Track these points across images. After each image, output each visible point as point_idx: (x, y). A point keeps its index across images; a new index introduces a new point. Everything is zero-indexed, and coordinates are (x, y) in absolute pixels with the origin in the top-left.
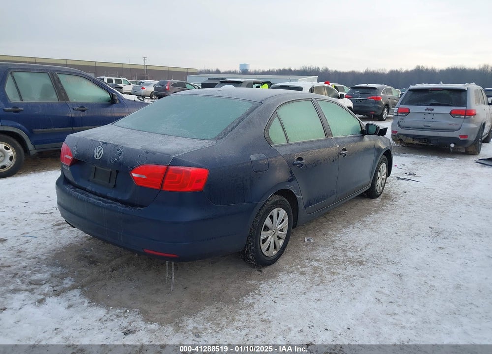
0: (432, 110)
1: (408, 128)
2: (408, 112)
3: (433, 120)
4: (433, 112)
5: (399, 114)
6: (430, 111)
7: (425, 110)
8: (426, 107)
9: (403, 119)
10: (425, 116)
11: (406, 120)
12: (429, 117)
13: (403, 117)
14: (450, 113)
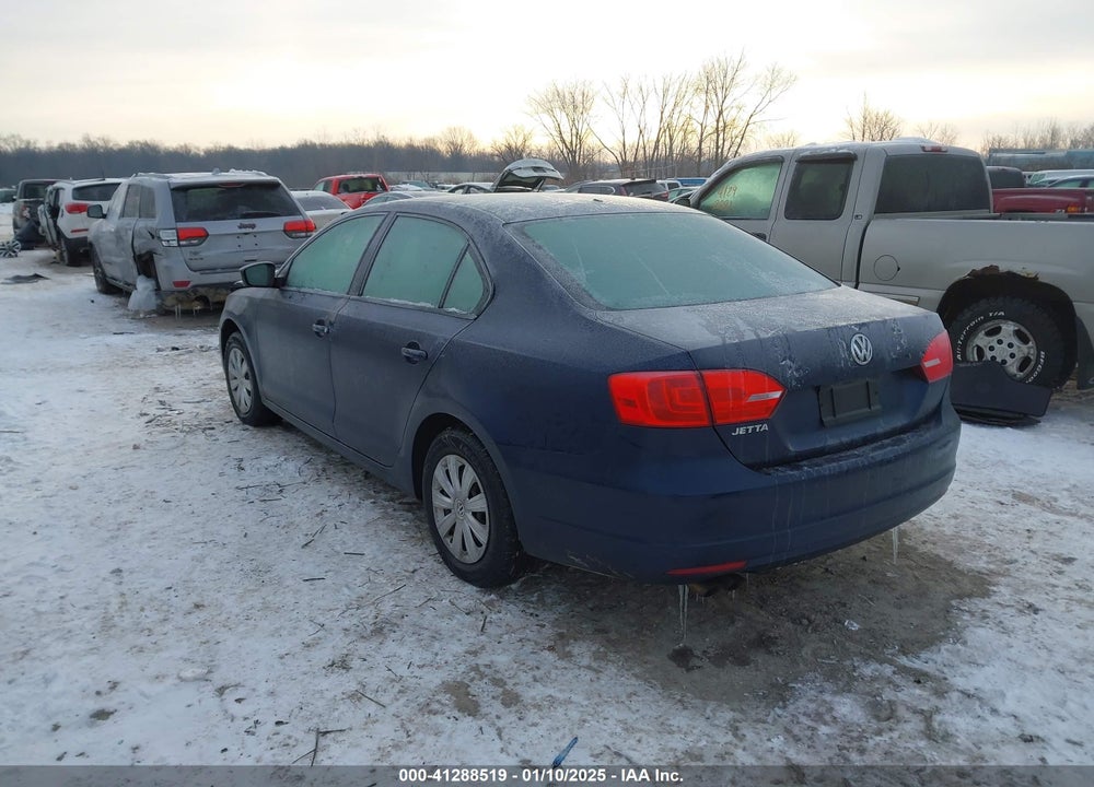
0: (253, 226)
1: (213, 270)
2: (203, 236)
3: (256, 248)
4: (255, 230)
5: (181, 243)
6: (248, 230)
7: (240, 228)
8: (239, 222)
9: (196, 253)
10: (239, 242)
11: (203, 254)
12: (248, 242)
13: (192, 249)
14: (285, 231)
